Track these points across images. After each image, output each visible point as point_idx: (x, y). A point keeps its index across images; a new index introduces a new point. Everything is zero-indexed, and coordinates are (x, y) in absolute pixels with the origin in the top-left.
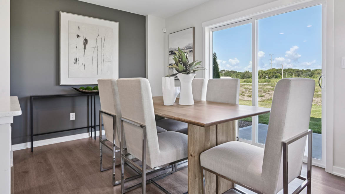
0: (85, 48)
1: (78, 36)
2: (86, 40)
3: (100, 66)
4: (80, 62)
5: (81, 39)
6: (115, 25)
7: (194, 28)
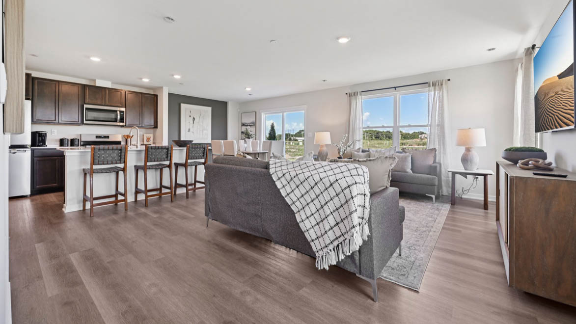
0: (193, 123)
1: (190, 116)
2: (194, 118)
3: (201, 133)
4: (191, 130)
5: (192, 118)
6: (210, 109)
7: (256, 112)
